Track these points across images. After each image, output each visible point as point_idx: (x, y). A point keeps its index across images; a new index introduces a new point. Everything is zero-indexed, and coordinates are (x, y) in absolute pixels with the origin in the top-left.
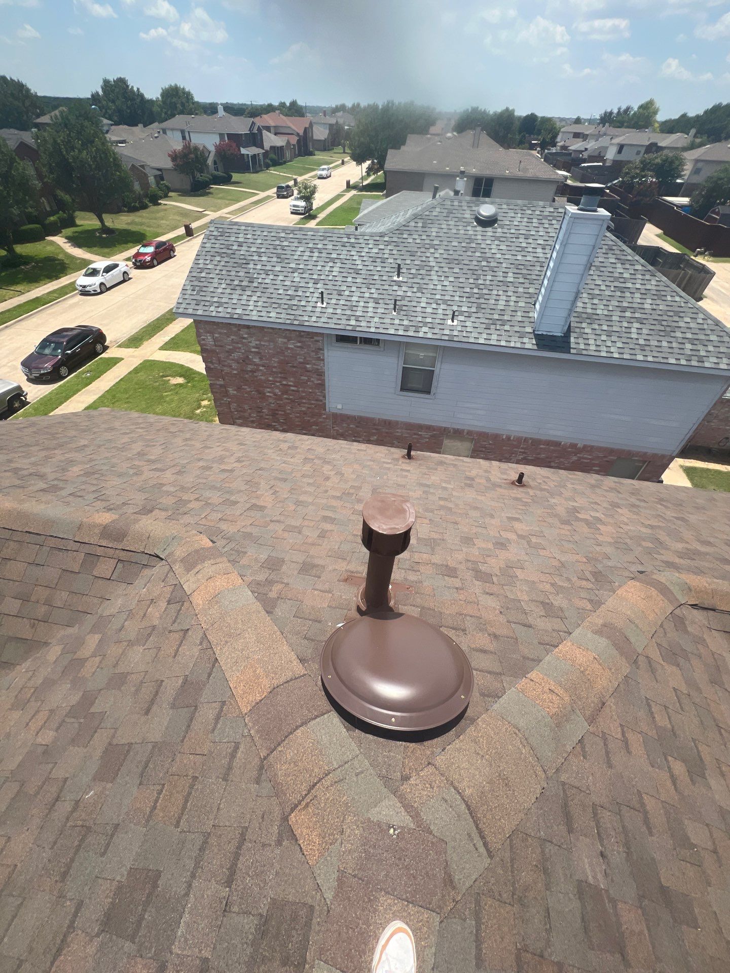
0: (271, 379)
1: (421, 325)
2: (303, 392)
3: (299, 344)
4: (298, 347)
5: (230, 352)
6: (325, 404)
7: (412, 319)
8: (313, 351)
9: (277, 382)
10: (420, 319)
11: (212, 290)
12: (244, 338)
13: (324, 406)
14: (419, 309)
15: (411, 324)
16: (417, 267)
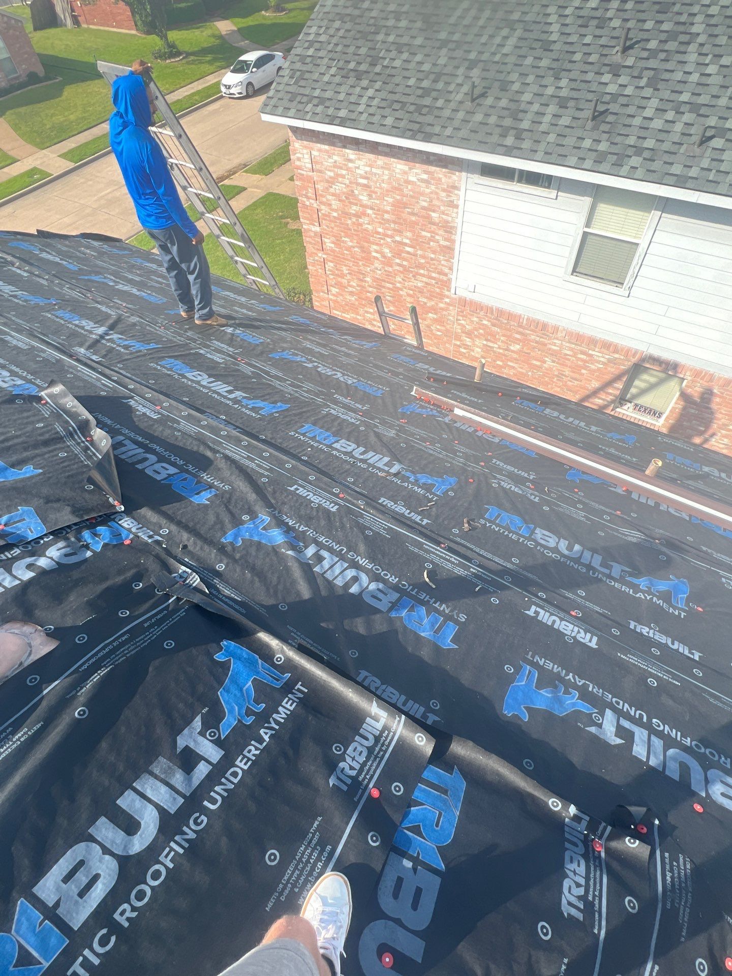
0: (380, 230)
1: (630, 152)
2: (423, 257)
3: (425, 176)
4: (422, 181)
5: (331, 182)
6: (450, 280)
7: (618, 139)
8: (444, 190)
9: (388, 236)
10: (632, 140)
11: (315, 76)
12: (350, 161)
13: (447, 284)
14: (637, 121)
15: (614, 149)
16: (663, 36)
